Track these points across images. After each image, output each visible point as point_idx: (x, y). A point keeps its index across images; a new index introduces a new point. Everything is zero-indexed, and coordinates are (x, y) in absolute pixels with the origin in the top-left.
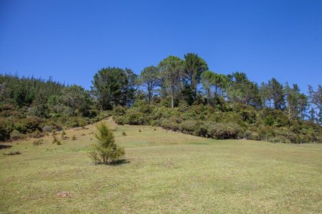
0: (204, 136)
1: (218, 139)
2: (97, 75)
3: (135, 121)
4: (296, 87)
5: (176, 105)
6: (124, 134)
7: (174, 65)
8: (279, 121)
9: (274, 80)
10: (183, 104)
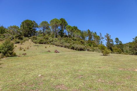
0: (74, 49)
1: (78, 50)
2: (23, 22)
3: (42, 42)
4: (95, 33)
5: (56, 37)
6: (46, 47)
7: (57, 22)
8: (93, 45)
9: (89, 30)
10: (60, 37)
